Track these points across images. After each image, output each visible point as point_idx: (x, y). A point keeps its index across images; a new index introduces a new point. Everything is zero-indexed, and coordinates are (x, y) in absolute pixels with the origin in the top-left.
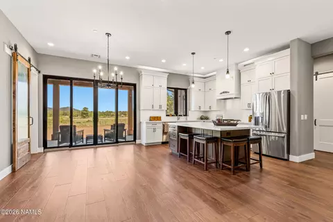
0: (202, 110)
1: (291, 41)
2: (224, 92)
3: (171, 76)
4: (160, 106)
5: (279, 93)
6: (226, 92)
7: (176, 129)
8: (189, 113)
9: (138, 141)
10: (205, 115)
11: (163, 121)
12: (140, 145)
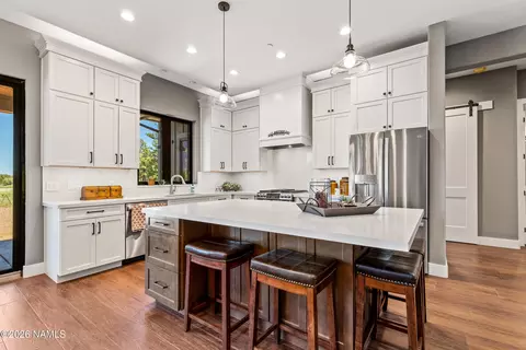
0: (228, 169)
1: (431, 27)
2: (276, 133)
3: (153, 84)
4: (119, 158)
5: (399, 132)
6: (282, 133)
7: (175, 229)
8: (198, 176)
9: (30, 270)
10: (232, 181)
11: (126, 199)
12: (43, 279)
